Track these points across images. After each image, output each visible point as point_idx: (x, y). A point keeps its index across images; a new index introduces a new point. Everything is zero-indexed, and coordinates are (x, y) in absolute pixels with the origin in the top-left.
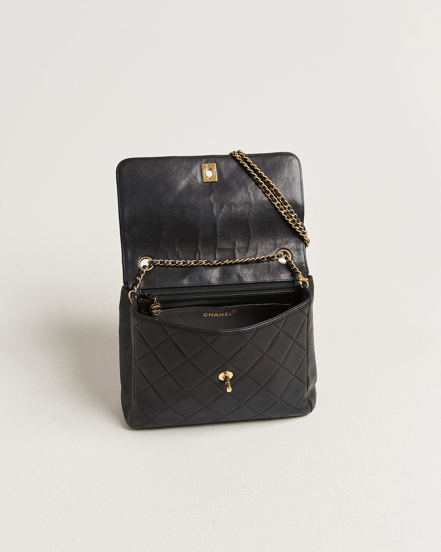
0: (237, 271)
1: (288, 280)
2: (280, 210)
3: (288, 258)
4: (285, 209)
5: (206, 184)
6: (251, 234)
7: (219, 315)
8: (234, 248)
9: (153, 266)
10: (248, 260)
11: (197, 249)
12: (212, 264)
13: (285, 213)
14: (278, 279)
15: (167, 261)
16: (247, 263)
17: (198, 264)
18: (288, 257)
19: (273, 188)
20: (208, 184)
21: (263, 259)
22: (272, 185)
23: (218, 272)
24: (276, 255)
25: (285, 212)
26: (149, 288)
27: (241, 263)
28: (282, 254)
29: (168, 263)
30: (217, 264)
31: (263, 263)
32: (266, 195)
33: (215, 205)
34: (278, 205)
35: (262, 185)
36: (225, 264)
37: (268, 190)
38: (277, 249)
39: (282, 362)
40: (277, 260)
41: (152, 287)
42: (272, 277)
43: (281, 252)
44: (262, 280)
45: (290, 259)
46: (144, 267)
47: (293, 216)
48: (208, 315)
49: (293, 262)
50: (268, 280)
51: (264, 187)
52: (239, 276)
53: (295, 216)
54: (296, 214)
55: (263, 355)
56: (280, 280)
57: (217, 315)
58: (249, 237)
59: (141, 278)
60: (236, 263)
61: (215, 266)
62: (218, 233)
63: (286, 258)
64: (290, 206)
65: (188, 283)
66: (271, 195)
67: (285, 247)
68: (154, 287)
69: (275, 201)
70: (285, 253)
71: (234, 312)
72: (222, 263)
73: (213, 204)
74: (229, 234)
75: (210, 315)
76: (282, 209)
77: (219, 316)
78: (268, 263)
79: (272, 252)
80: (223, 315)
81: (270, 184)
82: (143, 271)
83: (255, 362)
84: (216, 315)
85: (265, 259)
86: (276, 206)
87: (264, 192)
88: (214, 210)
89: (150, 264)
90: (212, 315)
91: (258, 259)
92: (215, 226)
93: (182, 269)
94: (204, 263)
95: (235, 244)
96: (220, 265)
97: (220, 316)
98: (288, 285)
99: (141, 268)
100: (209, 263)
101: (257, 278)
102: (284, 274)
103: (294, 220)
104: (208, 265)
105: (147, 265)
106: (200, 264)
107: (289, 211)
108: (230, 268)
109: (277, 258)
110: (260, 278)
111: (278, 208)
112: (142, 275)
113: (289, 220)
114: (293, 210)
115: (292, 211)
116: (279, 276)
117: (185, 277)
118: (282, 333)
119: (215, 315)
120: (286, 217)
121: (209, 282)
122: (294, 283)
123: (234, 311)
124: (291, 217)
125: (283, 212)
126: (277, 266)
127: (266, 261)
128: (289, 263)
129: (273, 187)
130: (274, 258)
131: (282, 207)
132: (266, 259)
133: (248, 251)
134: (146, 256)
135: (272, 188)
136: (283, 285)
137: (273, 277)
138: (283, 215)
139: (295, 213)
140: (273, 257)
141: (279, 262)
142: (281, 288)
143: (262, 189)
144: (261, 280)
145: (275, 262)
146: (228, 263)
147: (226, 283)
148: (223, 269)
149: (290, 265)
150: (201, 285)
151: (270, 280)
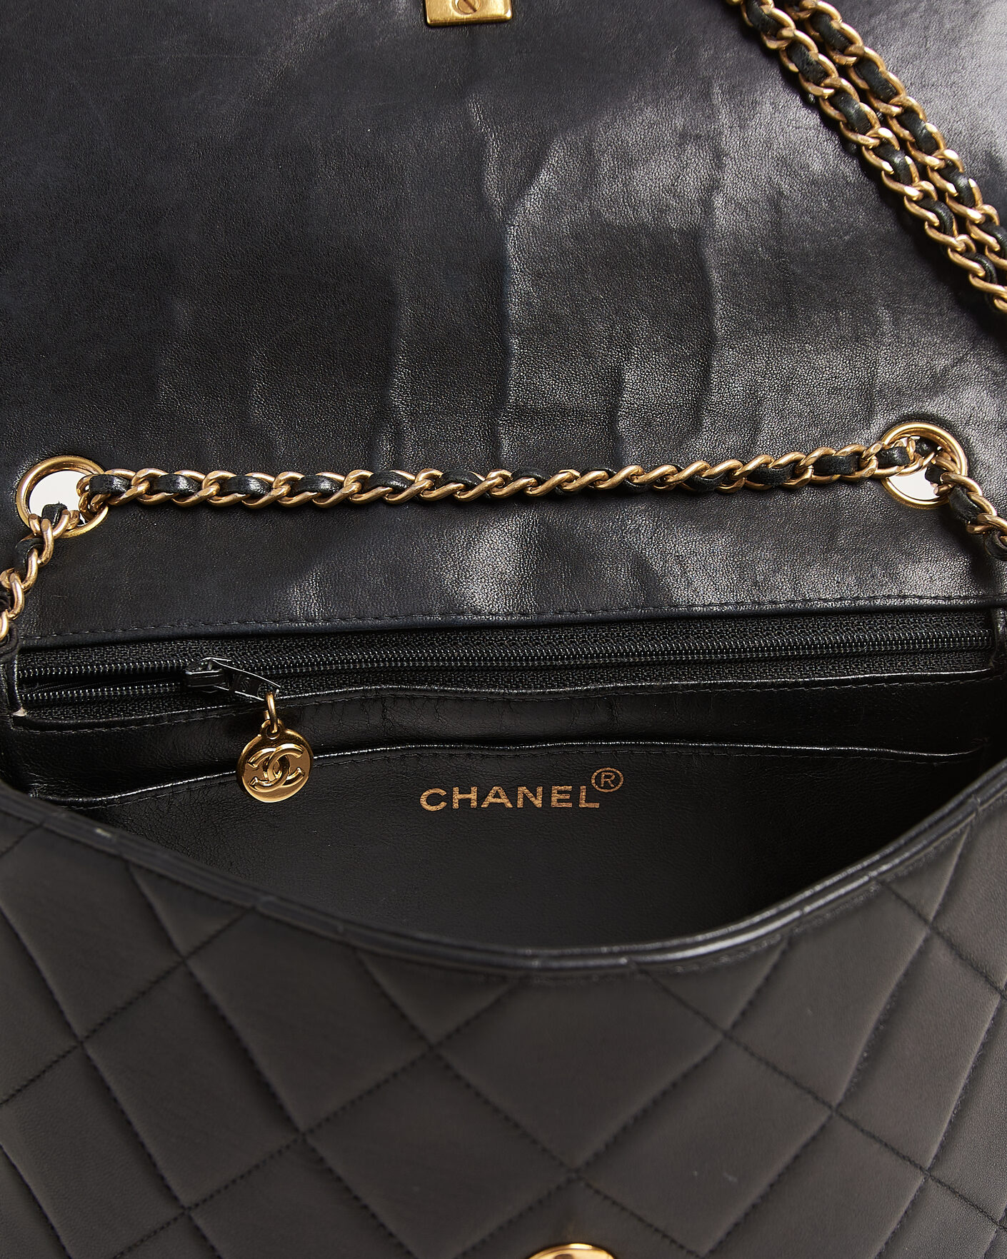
0: (630, 538)
1: (949, 598)
2: (895, 177)
3: (948, 471)
4: (924, 173)
5: (439, 32)
6: (720, 328)
7: (513, 797)
8: (616, 407)
9: (106, 510)
10: (698, 472)
11: (384, 412)
12: (471, 493)
13: (925, 200)
14: (885, 594)
15: (189, 479)
16: (694, 489)
17: (381, 490)
18: (950, 466)
19: (852, 49)
20: (452, 35)
21: (795, 469)
22: (842, 32)
23: (512, 544)
24: (875, 449)
25: (926, 194)
26: (70, 637)
27: (656, 492)
28: (911, 450)
29: (200, 489)
30: (505, 490)
31: (796, 500)
32: (804, 95)
33: (494, 148)
34: (883, 149)
35: (785, 33)
36: (557, 497)
37: (819, 63)
38: (879, 422)
39: (935, 1149)
40: (880, 480)
41: (87, 636)
42: (851, 580)
43: (904, 433)
44: (790, 596)
45: (960, 470)
46: (53, 512)
47: (975, 215)
48: (449, 798)
49: (980, 493)
50: (825, 600)
51: (795, 44)
52: (641, 568)
53: (988, 218)
54: (990, 209)
55: (823, 1119)
56: (905, 597)
57: (503, 799)
58: (708, 344)
59: (23, 579)
60: (625, 492)
61: (488, 503)
62: (514, 310)
63: (934, 474)
64: (951, 155)
65: (315, 610)
66: (840, 91)
67: (931, 407)
68: (103, 635)
69: (865, 127)
70: (929, 444)
71: (607, 786)
72: (535, 486)
73: (483, 144)
74: (583, 321)
75: (457, 796)
76: (901, 175)
77: (514, 802)
78: (825, 498)
79: (847, 433)
80: (538, 803)
81: (830, 27)
82: (40, 536)
83: (771, 1175)
84: (497, 797)
85: (805, 469)
86: (871, 158)
87: (792, 82)
88: (492, 179)
89: (89, 499)
90: (473, 796)
91: (759, 467)
92: (496, 270)
93: (288, 523)
94: (422, 481)
95: (617, 385)
96: (520, 498)
97: (520, 804)
98: (950, 630)
99: (32, 517)
100: (452, 486)
101: (756, 583)
102: (924, 564)
103: (981, 245)
104: (449, 499)
105: (73, 502)
106: (397, 491)
107: (951, 188)
108: (589, 522)
109: (878, 472)
110: (775, 587)
111: (886, 166)
112: (34, 562)
113: (951, 240)
114: (973, 184)
115: (969, 188)
116: (893, 577)
117: (297, 572)
118: (941, 955)
119: (490, 799)
120: (931, 225)
121: (453, 606)
122: (990, 624)
123: (607, 777)
124: (963, 224)
125: (912, 192)
126: (878, 518)
127: (811, 483)
128: (957, 497)
129: (846, 47)
130: (860, 469)
131: (909, 160)
132: (809, 475)
133: (696, 426)
134: (65, 454)
135: (843, 51)
136: (922, 630)
137: (860, 582)
138: (914, 209)
139: (985, 202)
140: (858, 460)
141: (891, 497)
142: (905, 653)
143: (785, 60)
144: (782, 593)
145: (867, 494)
146: (575, 484)
147: (561, 612)
148: (543, 522)
149: (961, 510)
150: (401, 621)
151: (836, 600)
